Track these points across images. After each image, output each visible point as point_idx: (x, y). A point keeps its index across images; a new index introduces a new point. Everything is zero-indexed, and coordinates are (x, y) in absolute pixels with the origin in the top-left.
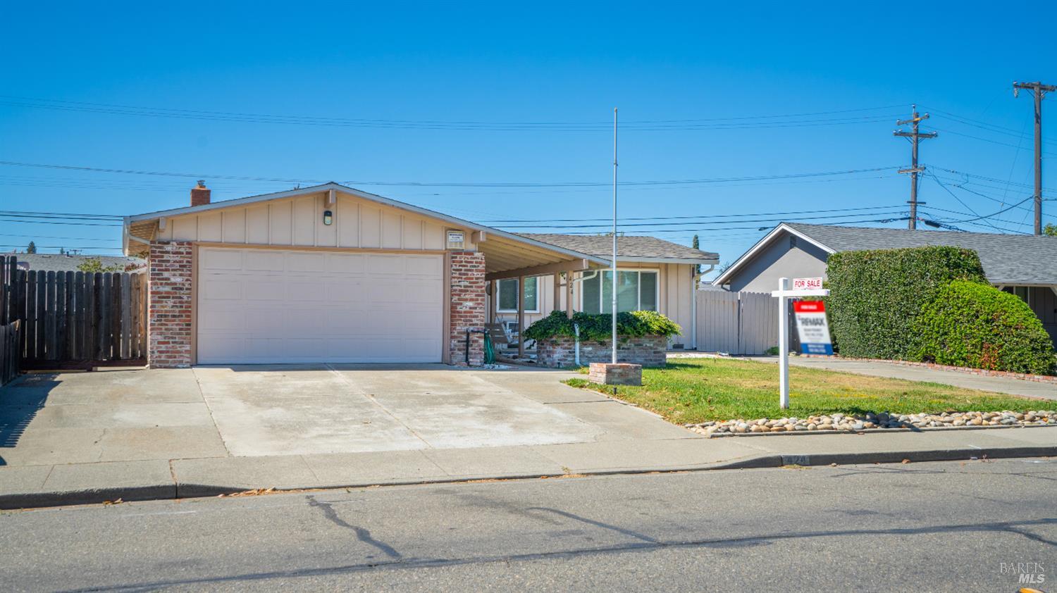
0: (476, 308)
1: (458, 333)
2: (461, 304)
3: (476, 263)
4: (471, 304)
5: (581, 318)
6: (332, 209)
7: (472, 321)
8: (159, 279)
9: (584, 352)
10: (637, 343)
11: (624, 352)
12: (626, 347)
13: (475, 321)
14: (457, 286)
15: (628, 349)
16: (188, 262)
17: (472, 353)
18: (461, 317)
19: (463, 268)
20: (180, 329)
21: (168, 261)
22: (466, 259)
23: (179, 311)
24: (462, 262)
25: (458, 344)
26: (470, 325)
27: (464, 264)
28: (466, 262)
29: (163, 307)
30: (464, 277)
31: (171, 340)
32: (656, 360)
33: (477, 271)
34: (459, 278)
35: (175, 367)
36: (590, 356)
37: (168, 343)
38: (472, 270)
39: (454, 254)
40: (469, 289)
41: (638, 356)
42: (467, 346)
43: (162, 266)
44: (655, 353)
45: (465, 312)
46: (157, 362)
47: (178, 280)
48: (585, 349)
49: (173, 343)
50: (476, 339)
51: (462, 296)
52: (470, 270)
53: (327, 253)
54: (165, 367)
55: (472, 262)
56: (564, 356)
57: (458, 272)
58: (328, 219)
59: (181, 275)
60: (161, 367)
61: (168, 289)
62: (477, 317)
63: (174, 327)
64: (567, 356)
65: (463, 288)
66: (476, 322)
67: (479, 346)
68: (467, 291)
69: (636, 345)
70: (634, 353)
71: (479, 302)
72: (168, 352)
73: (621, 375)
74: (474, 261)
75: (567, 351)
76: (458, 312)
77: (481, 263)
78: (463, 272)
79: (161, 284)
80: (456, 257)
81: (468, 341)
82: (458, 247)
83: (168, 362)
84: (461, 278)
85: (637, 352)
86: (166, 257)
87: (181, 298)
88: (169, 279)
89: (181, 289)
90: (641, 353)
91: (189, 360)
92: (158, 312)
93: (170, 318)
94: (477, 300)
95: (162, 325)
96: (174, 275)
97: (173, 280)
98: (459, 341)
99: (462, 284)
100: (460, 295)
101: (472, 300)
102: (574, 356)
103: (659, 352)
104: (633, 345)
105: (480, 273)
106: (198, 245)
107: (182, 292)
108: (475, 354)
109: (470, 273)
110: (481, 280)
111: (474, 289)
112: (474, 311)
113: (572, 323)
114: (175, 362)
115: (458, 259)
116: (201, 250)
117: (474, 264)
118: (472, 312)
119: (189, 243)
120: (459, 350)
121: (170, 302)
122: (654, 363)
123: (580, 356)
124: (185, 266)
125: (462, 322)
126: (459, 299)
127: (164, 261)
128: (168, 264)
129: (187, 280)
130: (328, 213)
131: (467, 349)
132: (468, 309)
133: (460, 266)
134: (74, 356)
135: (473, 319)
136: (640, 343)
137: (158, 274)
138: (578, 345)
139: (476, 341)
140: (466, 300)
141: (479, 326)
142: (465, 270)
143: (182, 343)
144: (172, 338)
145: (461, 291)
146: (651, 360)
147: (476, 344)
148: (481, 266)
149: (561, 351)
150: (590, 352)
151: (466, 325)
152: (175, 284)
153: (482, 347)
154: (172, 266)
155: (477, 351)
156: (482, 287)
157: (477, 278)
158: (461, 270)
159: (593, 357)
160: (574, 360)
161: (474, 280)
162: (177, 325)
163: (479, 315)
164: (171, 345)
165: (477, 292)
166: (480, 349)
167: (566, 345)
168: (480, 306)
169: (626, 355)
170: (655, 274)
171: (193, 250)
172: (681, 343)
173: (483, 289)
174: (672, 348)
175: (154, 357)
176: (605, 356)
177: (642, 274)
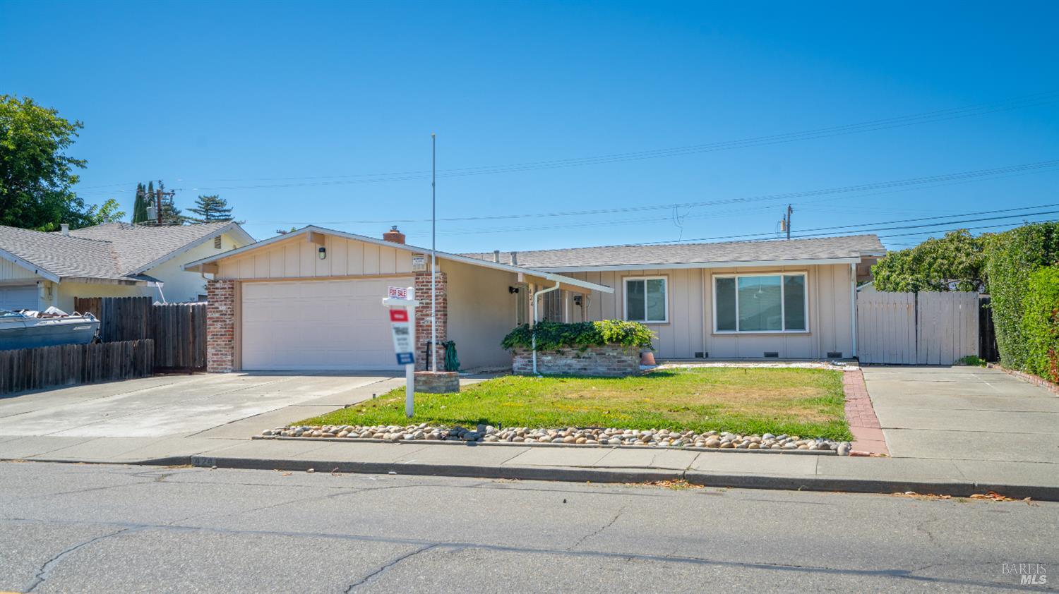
1: (421, 344)
2: (423, 319)
3: (436, 282)
6: (326, 246)
8: (213, 308)
9: (543, 361)
10: (598, 352)
11: (585, 361)
12: (586, 356)
14: (420, 303)
15: (590, 358)
16: (229, 295)
17: (432, 363)
18: (423, 330)
19: (425, 288)
20: (226, 344)
21: (218, 295)
22: (427, 280)
23: (225, 331)
24: (423, 282)
25: (422, 354)
27: (425, 284)
28: (426, 282)
29: (215, 328)
30: (425, 295)
31: (220, 353)
32: (619, 369)
34: (421, 296)
35: (223, 373)
36: (550, 365)
37: (218, 354)
39: (417, 275)
40: (429, 305)
41: (600, 365)
42: (427, 356)
43: (214, 298)
44: (619, 362)
46: (212, 368)
47: (223, 308)
48: (544, 358)
49: (221, 354)
50: (436, 349)
51: (424, 312)
53: (326, 282)
54: (216, 373)
56: (524, 365)
57: (420, 291)
58: (322, 254)
59: (225, 305)
60: (213, 372)
61: (217, 315)
63: (222, 343)
64: (526, 365)
65: (424, 305)
67: (440, 355)
68: (427, 307)
69: (597, 354)
70: (596, 361)
71: (439, 316)
72: (218, 361)
73: (425, 382)
75: (527, 360)
76: (421, 326)
78: (424, 291)
79: (214, 312)
80: (419, 279)
82: (421, 270)
83: (218, 368)
84: (423, 296)
85: (599, 361)
86: (217, 292)
87: (225, 321)
88: (218, 308)
89: (225, 315)
90: (603, 362)
91: (230, 367)
92: (212, 332)
93: (219, 336)
94: (436, 315)
95: (214, 341)
96: (221, 305)
97: (220, 309)
98: (422, 352)
99: (423, 301)
100: (422, 311)
101: (432, 315)
102: (532, 365)
103: (623, 361)
104: (594, 354)
105: (438, 291)
106: (241, 282)
107: (226, 317)
108: (436, 363)
109: (429, 291)
110: (440, 297)
113: (531, 333)
114: (222, 369)
115: (420, 280)
116: (244, 285)
119: (231, 281)
120: (423, 359)
121: (218, 325)
122: (618, 372)
123: (537, 365)
124: (227, 298)
125: (425, 335)
126: (422, 315)
127: (215, 295)
128: (218, 297)
129: (229, 308)
130: (323, 250)
131: (427, 359)
132: (429, 323)
133: (421, 286)
134: (181, 365)
136: (602, 352)
137: (212, 305)
138: (534, 352)
143: (226, 355)
144: (221, 351)
145: (422, 307)
146: (615, 369)
148: (440, 284)
149: (521, 360)
150: (549, 362)
152: (222, 311)
153: (442, 357)
154: (220, 298)
155: (438, 361)
156: (440, 303)
158: (423, 289)
159: (553, 365)
160: (532, 369)
162: (223, 341)
164: (219, 356)
165: (437, 307)
166: (441, 359)
167: (526, 354)
168: (440, 320)
169: (587, 364)
170: (802, 277)
171: (236, 286)
172: (838, 351)
173: (442, 304)
174: (826, 356)
175: (209, 364)
176: (565, 365)
177: (785, 277)
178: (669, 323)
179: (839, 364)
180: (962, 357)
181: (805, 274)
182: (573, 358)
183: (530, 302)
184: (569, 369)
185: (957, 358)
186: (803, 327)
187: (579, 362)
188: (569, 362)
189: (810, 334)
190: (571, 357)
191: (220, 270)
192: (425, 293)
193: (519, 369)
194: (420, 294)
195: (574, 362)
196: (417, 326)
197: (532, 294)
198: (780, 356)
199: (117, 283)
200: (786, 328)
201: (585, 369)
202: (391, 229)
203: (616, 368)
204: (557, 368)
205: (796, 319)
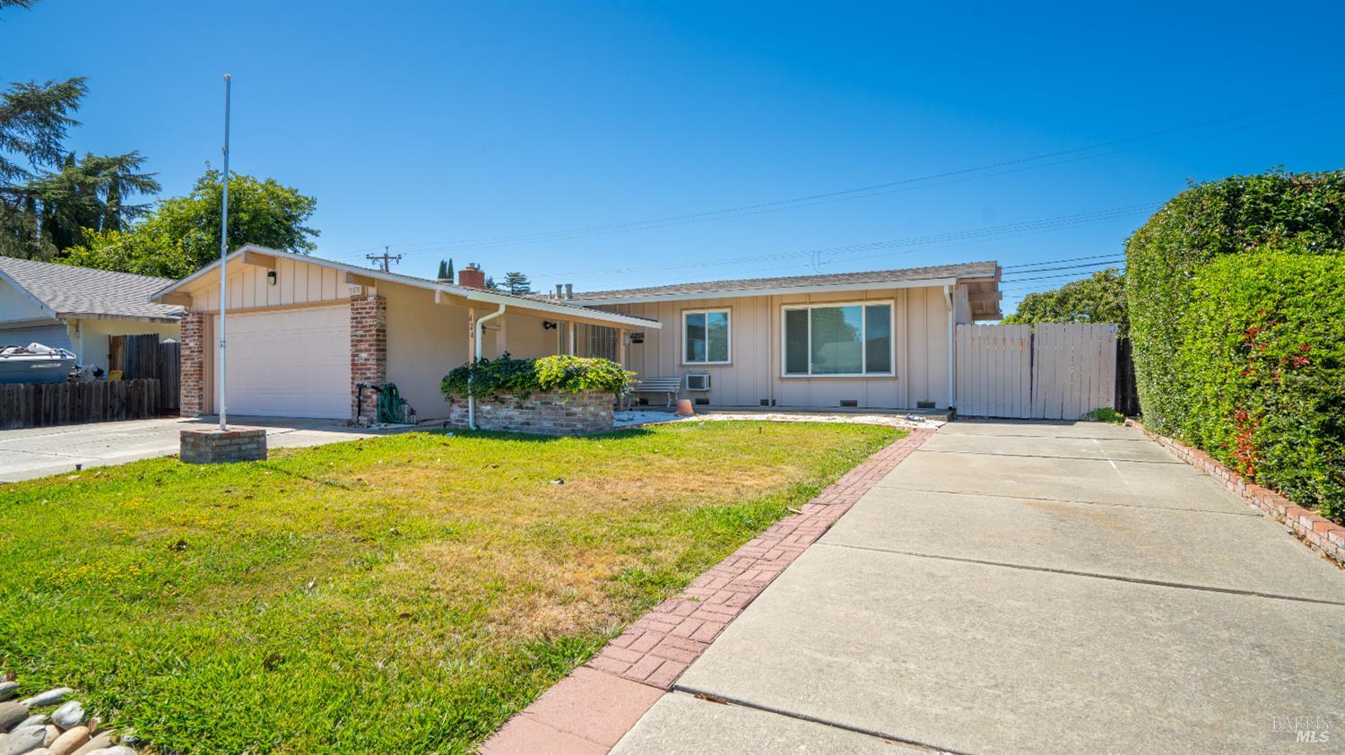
0: (369, 359)
1: (355, 388)
2: (358, 355)
3: (369, 308)
4: (365, 355)
6: (278, 271)
7: (366, 374)
8: (185, 345)
9: (481, 412)
10: (543, 401)
11: (529, 413)
12: (530, 406)
13: (369, 374)
14: (355, 336)
15: (533, 408)
16: (198, 329)
17: (365, 411)
18: (358, 369)
19: (360, 316)
20: (195, 385)
22: (361, 306)
23: (195, 370)
24: (358, 309)
25: (355, 399)
26: (366, 378)
28: (361, 309)
29: (187, 367)
30: (360, 325)
31: (190, 394)
32: (567, 425)
33: (370, 317)
34: (356, 327)
35: (191, 417)
36: (489, 417)
37: (188, 396)
38: (366, 318)
39: (352, 301)
40: (363, 338)
41: (545, 419)
42: (359, 402)
43: (186, 334)
44: (567, 414)
45: (361, 364)
46: (184, 411)
47: (192, 344)
48: (483, 407)
49: (191, 396)
50: (369, 394)
51: (359, 347)
52: (364, 318)
54: (186, 417)
55: (365, 308)
56: (460, 418)
57: (355, 320)
58: (272, 279)
59: (194, 340)
61: (188, 352)
62: (370, 369)
63: (192, 383)
64: (464, 417)
65: (359, 338)
67: (372, 402)
68: (362, 341)
69: (542, 404)
70: (541, 413)
71: (372, 352)
72: (189, 403)
74: (368, 306)
75: (464, 409)
76: (356, 364)
77: (372, 308)
79: (186, 349)
80: (354, 305)
81: (359, 396)
82: (356, 293)
83: (189, 411)
85: (543, 413)
86: (188, 327)
87: (194, 359)
88: (188, 344)
89: (195, 352)
90: (548, 414)
91: (198, 410)
92: (184, 371)
93: (190, 376)
94: (370, 350)
95: (186, 381)
96: (192, 341)
97: (190, 345)
98: (356, 397)
99: (358, 333)
100: (357, 346)
101: (366, 350)
102: (469, 418)
103: (573, 414)
104: (538, 402)
105: (372, 320)
106: (211, 315)
107: (195, 354)
108: (369, 411)
109: (364, 320)
111: (368, 338)
112: (368, 362)
114: (192, 411)
116: (215, 318)
117: (368, 310)
118: (366, 364)
119: (202, 314)
120: (356, 406)
121: (189, 363)
122: (567, 429)
123: (474, 418)
124: (196, 333)
125: (359, 375)
126: (357, 351)
127: (187, 330)
128: (188, 332)
129: (196, 344)
130: (273, 274)
131: (360, 406)
132: (363, 361)
133: (356, 313)
135: (367, 372)
136: (548, 400)
137: (185, 341)
138: (470, 399)
139: (370, 397)
140: (361, 351)
141: (372, 381)
143: (195, 396)
144: (191, 392)
145: (357, 341)
146: (562, 425)
147: (369, 400)
150: (488, 412)
151: (362, 378)
152: (191, 348)
153: (375, 404)
154: (191, 333)
155: (371, 409)
156: (373, 335)
157: (370, 326)
158: (358, 318)
159: (492, 418)
160: (469, 425)
161: (368, 328)
163: (372, 367)
164: (189, 399)
165: (370, 341)
167: (462, 401)
169: (530, 416)
170: (888, 307)
171: (206, 320)
172: (931, 400)
173: (375, 337)
174: (915, 406)
175: (183, 408)
176: (506, 418)
177: (868, 308)
178: (732, 364)
179: (916, 418)
180: (1091, 410)
181: (891, 302)
182: (515, 408)
183: (471, 331)
184: (510, 423)
185: (1084, 411)
186: (887, 369)
187: (521, 413)
188: (510, 413)
189: (896, 378)
190: (512, 407)
191: (194, 301)
192: (359, 322)
193: (457, 421)
195: (515, 413)
196: (352, 364)
197: (473, 322)
198: (859, 405)
199: (148, 320)
200: (868, 371)
201: (528, 424)
202: (469, 266)
203: (564, 423)
204: (497, 421)
205: (879, 359)
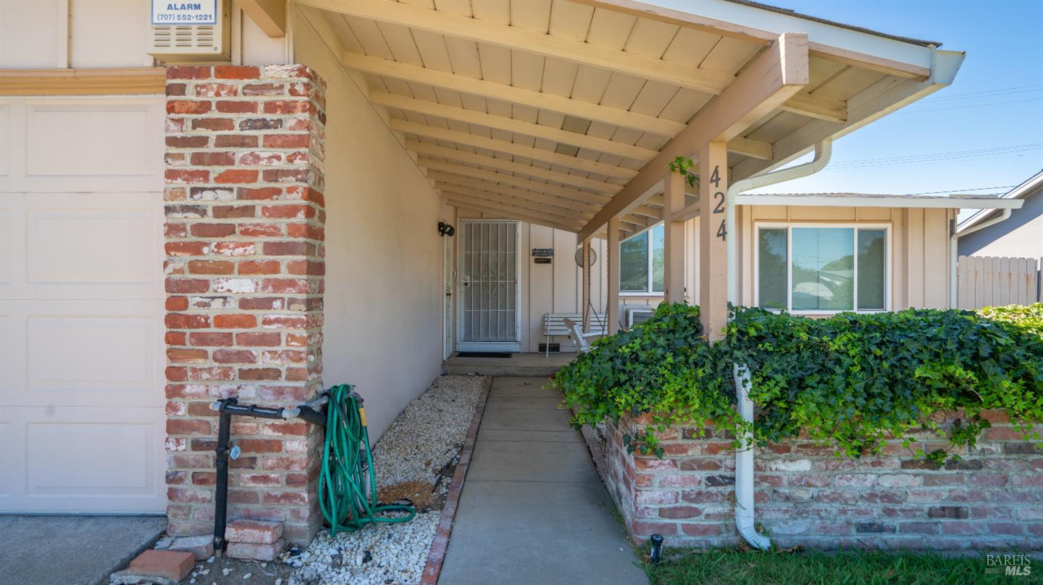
0: (266, 304)
1: (192, 409)
2: (203, 286)
3: (270, 107)
4: (244, 286)
5: (760, 339)
7: (249, 358)
9: (775, 481)
11: (959, 479)
13: (263, 358)
14: (186, 209)
15: (977, 465)
17: (249, 497)
18: (202, 340)
19: (212, 134)
22: (225, 97)
24: (205, 107)
25: (192, 455)
26: (244, 375)
27: (214, 114)
28: (222, 106)
30: (215, 170)
33: (271, 142)
34: (192, 175)
36: (804, 494)
38: (253, 142)
39: (173, 73)
40: (235, 221)
41: (1023, 497)
42: (223, 464)
45: (221, 321)
48: (781, 465)
50: (269, 434)
51: (208, 254)
52: (241, 142)
55: (251, 107)
56: (686, 497)
57: (188, 152)
62: (274, 340)
64: (700, 497)
65: (210, 219)
66: (276, 364)
67: (288, 464)
68: (230, 230)
69: (1008, 450)
71: (284, 275)
74: (261, 100)
75: (701, 475)
76: (191, 321)
77: (288, 108)
78: (211, 148)
80: (181, 90)
81: (223, 445)
82: (194, 49)
84: (205, 175)
85: (1015, 477)
90: (1031, 481)
94: (274, 268)
98: (197, 445)
99: (207, 199)
100: (196, 249)
101: (249, 268)
102: (732, 498)
105: (284, 153)
108: (268, 497)
109: (240, 153)
110: (290, 182)
111: (260, 219)
112: (259, 314)
113: (719, 358)
115: (190, 96)
117: (260, 114)
118: (251, 321)
120: (198, 480)
123: (758, 497)
125: (210, 363)
126: (193, 268)
131: (222, 480)
132: (233, 308)
133: (196, 124)
135: (256, 350)
139: (274, 446)
140: (225, 269)
141: (279, 381)
142: (221, 142)
145: (200, 229)
147: (271, 459)
148: (290, 120)
149: (675, 475)
150: (803, 481)
151: (225, 375)
153: (298, 470)
155: (277, 489)
156: (291, 211)
157: (272, 175)
158: (203, 141)
160: (731, 515)
161: (261, 184)
163: (285, 331)
165: (275, 231)
166: (291, 480)
167: (696, 451)
168: (289, 293)
169: (964, 489)
170: (883, 232)
173: (301, 218)
176: (871, 497)
177: (861, 232)
181: (887, 226)
182: (905, 465)
184: (890, 513)
187: (929, 481)
188: (887, 483)
190: (897, 462)
192: (216, 159)
193: (662, 513)
194: (186, 165)
195: (910, 481)
196: (171, 321)
201: (957, 513)
204: (834, 508)
